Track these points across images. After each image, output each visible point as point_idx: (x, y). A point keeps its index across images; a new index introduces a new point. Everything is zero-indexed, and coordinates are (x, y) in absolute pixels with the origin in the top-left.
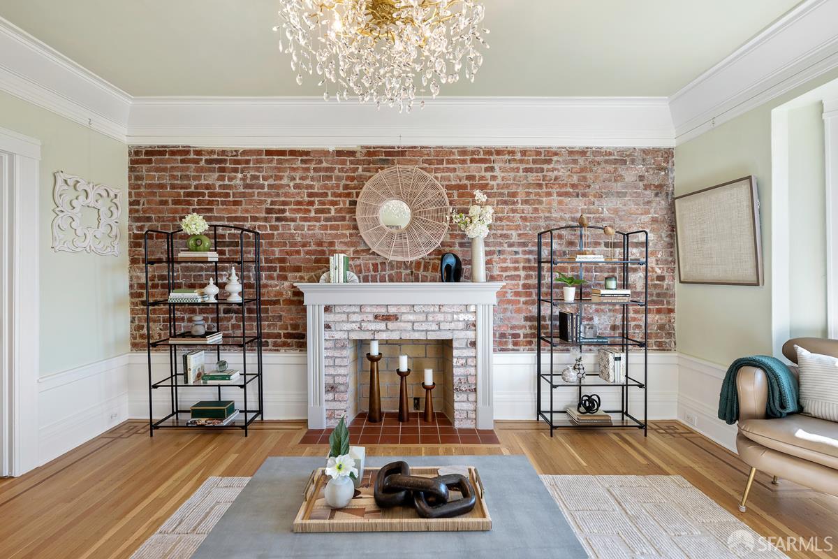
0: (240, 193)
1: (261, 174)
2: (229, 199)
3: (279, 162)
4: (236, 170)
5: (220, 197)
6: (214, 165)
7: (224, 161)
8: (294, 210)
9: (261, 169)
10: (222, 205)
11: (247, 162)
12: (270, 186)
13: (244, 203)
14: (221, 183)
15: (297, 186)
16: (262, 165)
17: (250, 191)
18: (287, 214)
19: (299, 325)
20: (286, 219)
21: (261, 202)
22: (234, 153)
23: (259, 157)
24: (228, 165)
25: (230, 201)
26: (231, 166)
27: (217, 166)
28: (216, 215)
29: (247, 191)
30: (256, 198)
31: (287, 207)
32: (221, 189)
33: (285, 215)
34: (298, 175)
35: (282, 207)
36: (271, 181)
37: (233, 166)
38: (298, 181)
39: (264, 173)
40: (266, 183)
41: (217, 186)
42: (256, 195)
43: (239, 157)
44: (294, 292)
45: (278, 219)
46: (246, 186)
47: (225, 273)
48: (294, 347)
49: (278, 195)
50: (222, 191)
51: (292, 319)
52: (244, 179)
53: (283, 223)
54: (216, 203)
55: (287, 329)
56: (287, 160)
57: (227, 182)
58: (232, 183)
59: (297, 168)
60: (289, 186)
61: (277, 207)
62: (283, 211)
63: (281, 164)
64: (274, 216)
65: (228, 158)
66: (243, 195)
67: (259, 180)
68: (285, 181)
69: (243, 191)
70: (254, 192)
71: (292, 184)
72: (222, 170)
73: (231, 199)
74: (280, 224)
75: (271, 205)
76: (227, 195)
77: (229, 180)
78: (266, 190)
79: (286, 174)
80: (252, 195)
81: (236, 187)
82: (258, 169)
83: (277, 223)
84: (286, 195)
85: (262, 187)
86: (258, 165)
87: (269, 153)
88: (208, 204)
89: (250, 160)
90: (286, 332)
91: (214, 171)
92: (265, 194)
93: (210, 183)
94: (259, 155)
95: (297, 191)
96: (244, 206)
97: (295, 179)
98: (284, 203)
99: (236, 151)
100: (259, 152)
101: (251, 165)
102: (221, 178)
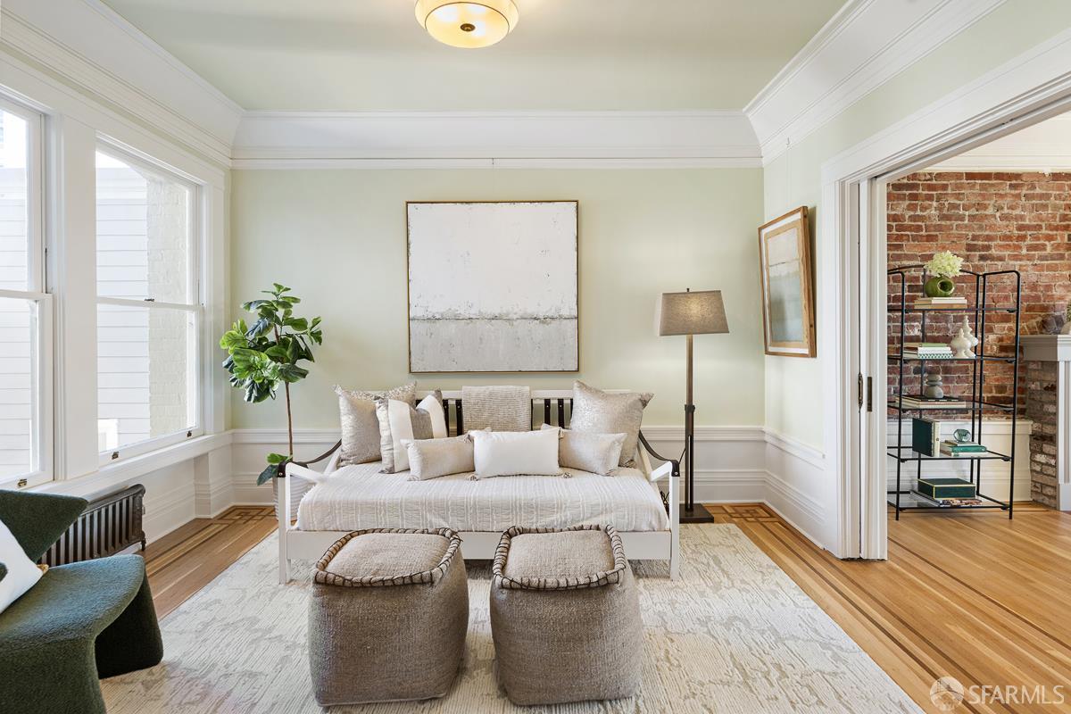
0: (935, 226)
1: (961, 202)
2: (921, 233)
3: (983, 187)
4: (930, 198)
5: (911, 231)
6: (904, 192)
7: (915, 186)
8: (1001, 246)
9: (961, 196)
10: (913, 241)
11: (945, 187)
12: (972, 217)
13: (940, 237)
14: (912, 213)
15: (1003, 218)
16: (962, 192)
17: (948, 222)
18: (993, 252)
19: (1006, 387)
20: (992, 258)
21: (960, 237)
22: (928, 177)
23: (958, 181)
24: (920, 191)
25: (921, 236)
26: (924, 192)
27: (907, 193)
28: (906, 252)
29: (943, 223)
30: (954, 231)
31: (992, 243)
32: (911, 221)
33: (990, 252)
34: (1005, 202)
35: (986, 243)
36: (973, 212)
37: (927, 192)
38: (1006, 211)
39: (965, 202)
40: (967, 213)
41: (907, 217)
42: (955, 227)
43: (934, 182)
44: (1000, 346)
45: (982, 258)
46: (943, 217)
47: (916, 323)
48: (999, 414)
49: (981, 228)
50: (913, 223)
51: (998, 380)
52: (940, 209)
53: (989, 262)
54: (905, 238)
55: (991, 392)
56: (993, 185)
57: (919, 213)
58: (924, 214)
59: (1006, 195)
60: (995, 216)
61: (980, 243)
62: (988, 248)
63: (986, 189)
64: (978, 253)
65: (921, 183)
66: (939, 228)
67: (959, 210)
68: (990, 211)
69: (939, 223)
70: (952, 225)
71: (998, 214)
72: (914, 197)
73: (923, 233)
74: (985, 263)
75: (972, 240)
76: (919, 228)
77: (921, 211)
78: (966, 222)
79: (992, 202)
80: (950, 228)
81: (929, 218)
82: (958, 196)
83: (981, 263)
84: (991, 227)
85: (962, 218)
86: (957, 192)
87: (970, 176)
88: (896, 240)
89: (947, 185)
90: (989, 395)
91: (905, 200)
92: (966, 226)
93: (899, 213)
94: (957, 179)
95: (1005, 223)
96: (939, 242)
97: (1002, 208)
98: (989, 238)
99: (930, 174)
100: (958, 176)
101: (949, 191)
102: (911, 207)
